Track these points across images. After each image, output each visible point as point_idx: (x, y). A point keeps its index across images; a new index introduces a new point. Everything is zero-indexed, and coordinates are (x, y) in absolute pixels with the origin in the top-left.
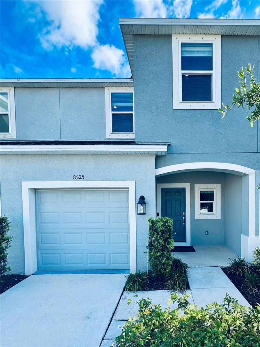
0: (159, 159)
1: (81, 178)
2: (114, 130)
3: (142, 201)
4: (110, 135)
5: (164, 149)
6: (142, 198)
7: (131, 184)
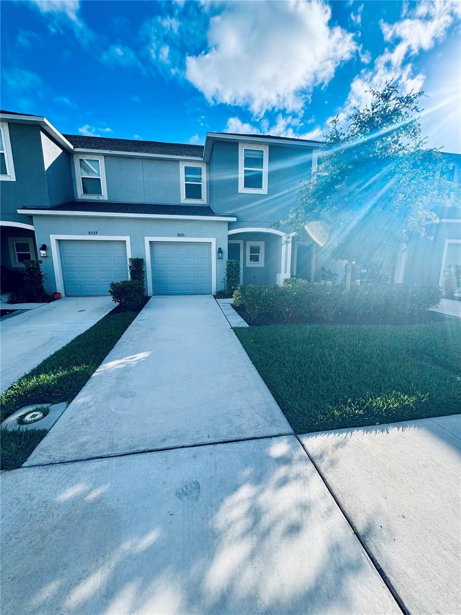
0: (231, 225)
1: (182, 235)
2: (187, 197)
3: (220, 251)
4: (184, 200)
5: (234, 219)
6: (220, 249)
7: (213, 241)
